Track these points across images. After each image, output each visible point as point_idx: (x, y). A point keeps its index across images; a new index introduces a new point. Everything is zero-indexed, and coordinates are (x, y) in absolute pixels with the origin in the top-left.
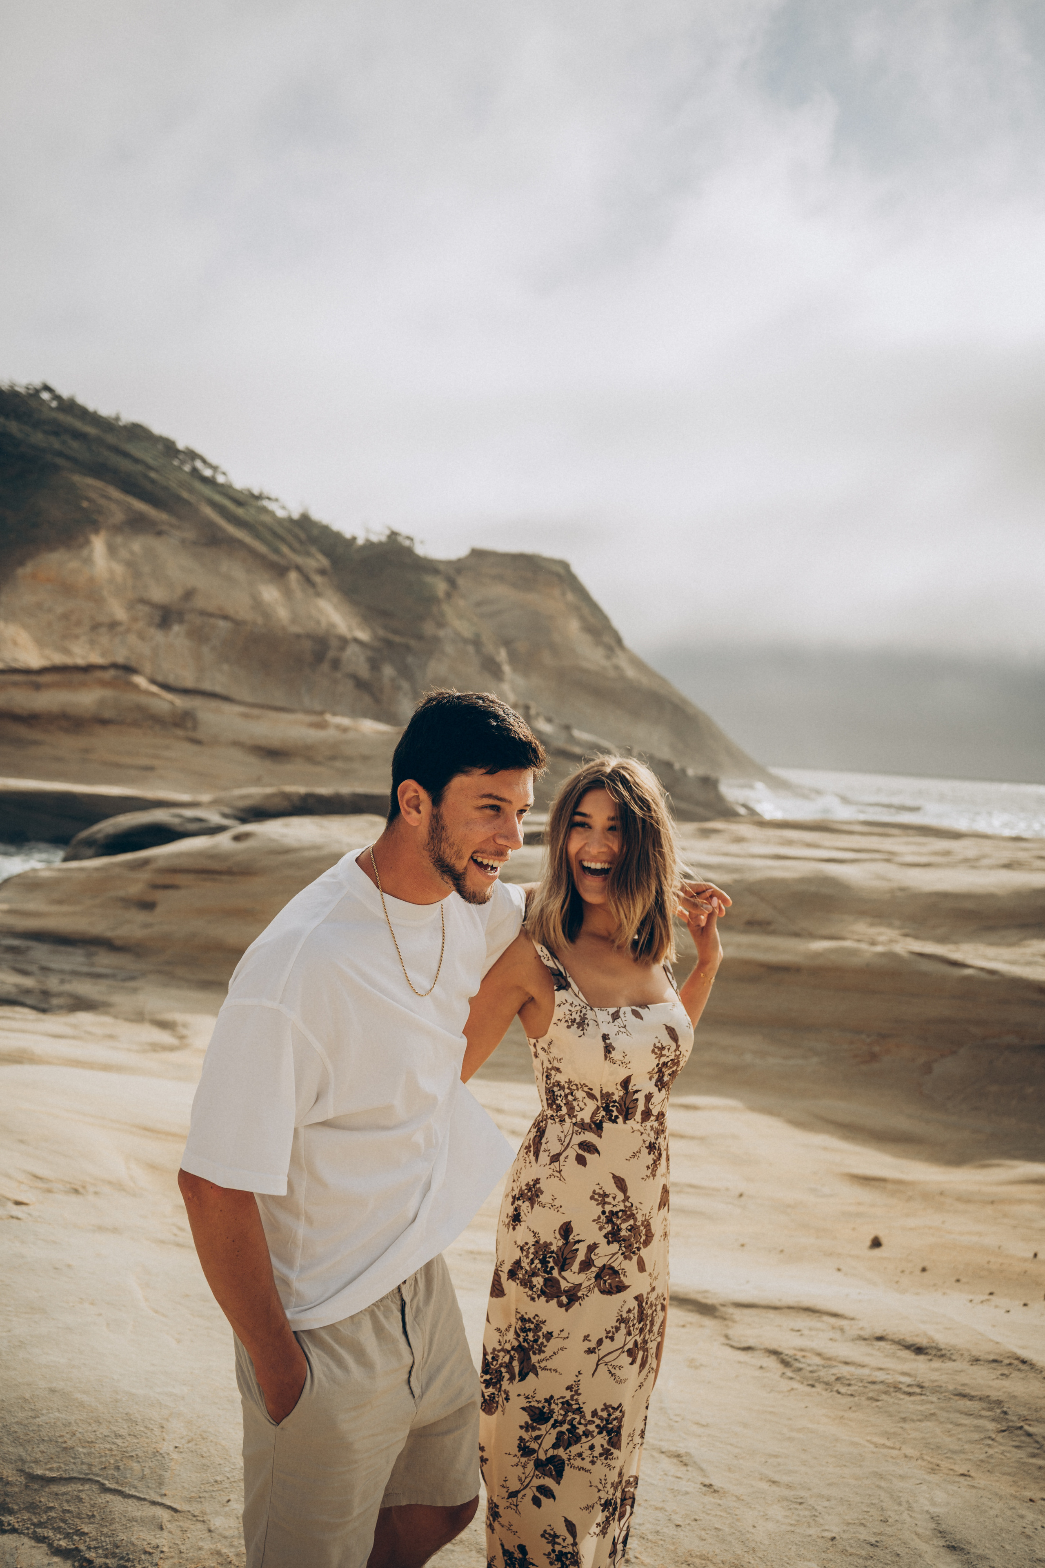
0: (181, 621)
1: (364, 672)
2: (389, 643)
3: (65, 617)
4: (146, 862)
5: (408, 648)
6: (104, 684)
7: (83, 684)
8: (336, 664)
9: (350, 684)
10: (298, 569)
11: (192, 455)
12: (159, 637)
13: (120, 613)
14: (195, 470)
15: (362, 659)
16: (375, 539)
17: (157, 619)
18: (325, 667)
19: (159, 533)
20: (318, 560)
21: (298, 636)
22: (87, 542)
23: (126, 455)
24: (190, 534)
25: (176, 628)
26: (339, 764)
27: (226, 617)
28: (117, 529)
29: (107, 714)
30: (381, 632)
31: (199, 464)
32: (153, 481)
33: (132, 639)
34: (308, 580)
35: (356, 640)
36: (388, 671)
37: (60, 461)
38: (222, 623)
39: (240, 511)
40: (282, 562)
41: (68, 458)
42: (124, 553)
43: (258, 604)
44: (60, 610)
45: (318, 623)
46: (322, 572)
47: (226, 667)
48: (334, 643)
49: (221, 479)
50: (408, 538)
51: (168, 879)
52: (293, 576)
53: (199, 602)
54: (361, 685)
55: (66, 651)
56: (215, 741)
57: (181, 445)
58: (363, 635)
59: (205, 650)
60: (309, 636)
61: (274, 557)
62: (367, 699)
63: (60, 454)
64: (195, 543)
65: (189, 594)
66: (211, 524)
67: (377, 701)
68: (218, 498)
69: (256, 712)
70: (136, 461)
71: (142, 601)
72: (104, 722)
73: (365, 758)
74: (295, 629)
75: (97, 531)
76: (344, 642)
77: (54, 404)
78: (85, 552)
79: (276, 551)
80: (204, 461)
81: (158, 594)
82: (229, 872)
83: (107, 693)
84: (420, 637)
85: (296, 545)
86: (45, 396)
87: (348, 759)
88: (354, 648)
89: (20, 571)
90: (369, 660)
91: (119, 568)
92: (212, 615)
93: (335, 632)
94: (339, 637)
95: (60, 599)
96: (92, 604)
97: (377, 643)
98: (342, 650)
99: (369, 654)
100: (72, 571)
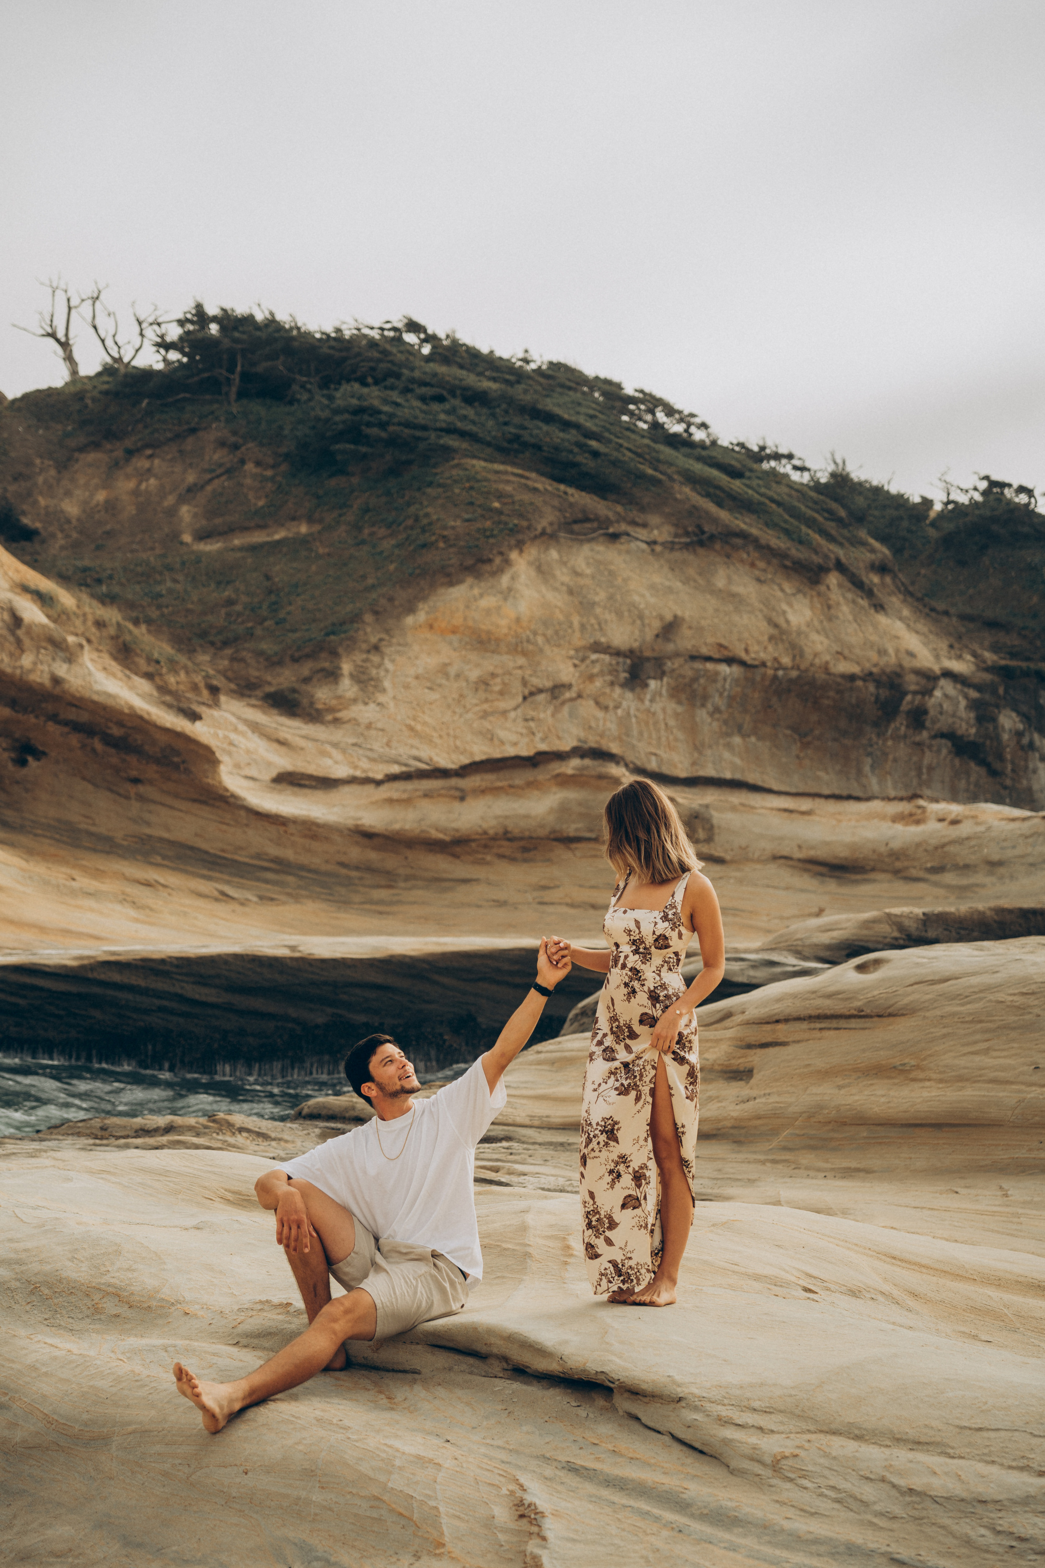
0: (661, 675)
1: (967, 727)
2: (1005, 674)
3: (484, 683)
4: (728, 1015)
6: (564, 781)
7: (531, 785)
8: (918, 717)
9: (945, 746)
10: (840, 567)
11: (653, 402)
12: (628, 700)
13: (566, 672)
14: (656, 426)
15: (963, 703)
16: (963, 499)
17: (624, 675)
18: (900, 725)
19: (614, 537)
20: (873, 551)
21: (852, 678)
22: (507, 562)
23: (549, 418)
24: (663, 533)
25: (653, 684)
26: (949, 878)
27: (730, 661)
28: (548, 537)
29: (571, 829)
30: (990, 657)
31: (661, 417)
32: (596, 454)
33: (587, 708)
34: (858, 584)
35: (948, 674)
36: (1009, 721)
38: (724, 669)
39: (737, 485)
40: (817, 559)
41: (463, 434)
42: (563, 576)
44: (474, 674)
45: (882, 652)
46: (882, 569)
47: (737, 740)
48: (911, 682)
49: (699, 435)
50: (1022, 489)
51: (766, 1034)
52: (833, 579)
53: (686, 641)
55: (490, 736)
56: (743, 858)
57: (629, 390)
58: (957, 666)
59: (702, 715)
60: (869, 676)
61: (797, 553)
62: (976, 771)
63: (450, 431)
64: (670, 546)
65: (670, 629)
66: (694, 511)
67: (993, 773)
68: (698, 467)
69: (805, 804)
70: (567, 425)
71: (597, 647)
72: (568, 841)
73: (993, 865)
74: (843, 667)
75: (520, 546)
76: (930, 679)
77: (426, 350)
78: (505, 580)
79: (801, 541)
80: (670, 411)
81: (622, 636)
82: (860, 1015)
83: (572, 795)
85: (831, 527)
86: (410, 338)
87: (966, 868)
88: (947, 687)
89: (410, 620)
90: (974, 705)
91: (557, 599)
92: (709, 659)
93: (907, 663)
94: (919, 673)
95: (473, 656)
96: (521, 661)
97: (987, 677)
98: (927, 692)
99: (974, 694)
100: (488, 612)
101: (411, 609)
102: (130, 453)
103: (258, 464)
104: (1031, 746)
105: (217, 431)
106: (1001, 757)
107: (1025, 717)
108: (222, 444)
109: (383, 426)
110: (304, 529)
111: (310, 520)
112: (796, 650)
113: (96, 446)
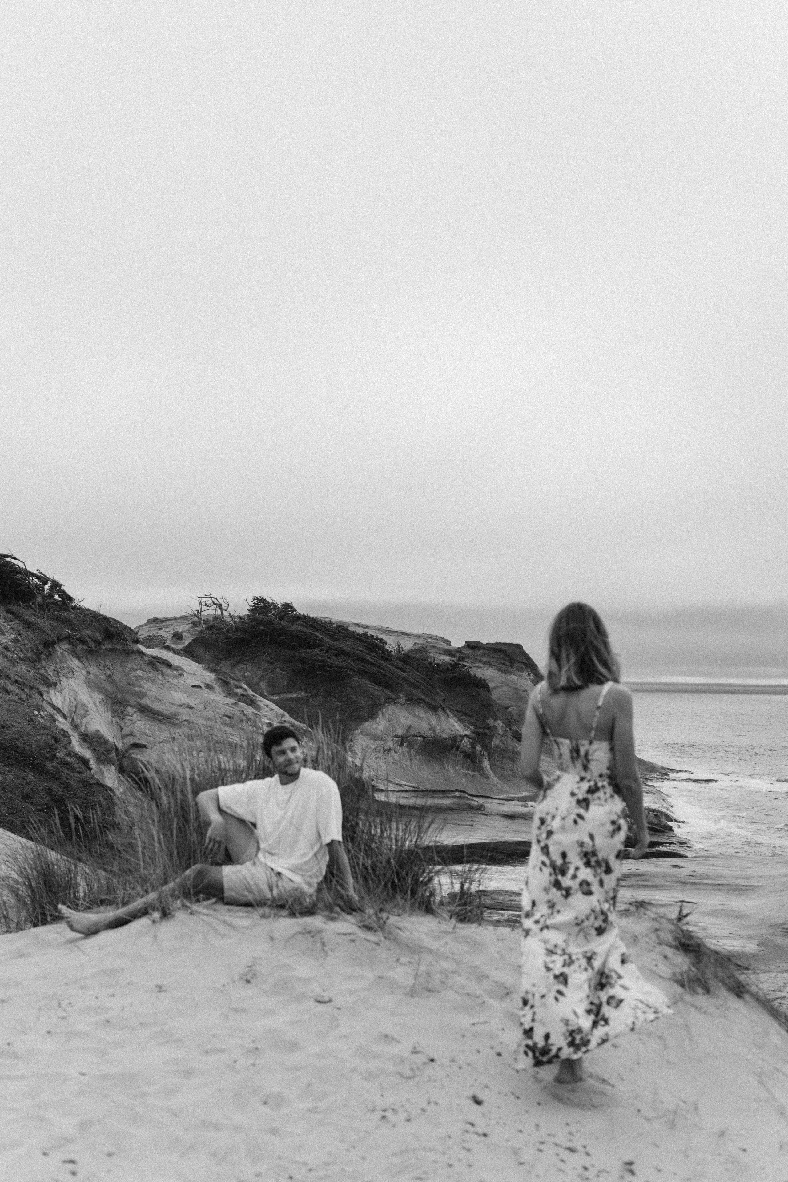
0: (406, 742)
1: (469, 750)
2: (477, 734)
5: (485, 734)
6: (455, 797)
7: (445, 797)
8: (458, 748)
9: (463, 755)
15: (469, 743)
18: (454, 750)
21: (446, 739)
22: (378, 715)
25: (405, 744)
27: (420, 736)
28: (383, 705)
29: (454, 807)
30: (473, 728)
32: (384, 675)
35: (466, 735)
36: (479, 748)
37: (349, 672)
38: (419, 738)
42: (386, 715)
43: (432, 728)
44: (373, 747)
45: (452, 731)
48: (459, 739)
53: (412, 732)
54: (467, 755)
58: (468, 733)
60: (449, 738)
61: (433, 704)
62: (469, 762)
65: (410, 727)
67: (473, 762)
71: (396, 736)
72: (452, 809)
74: (444, 736)
75: (379, 709)
76: (462, 737)
78: (377, 720)
81: (400, 732)
84: (489, 728)
88: (466, 739)
89: (356, 732)
90: (471, 744)
91: (387, 723)
92: (417, 736)
93: (458, 733)
94: (460, 736)
95: (372, 742)
96: (383, 743)
97: (474, 735)
98: (461, 741)
99: (471, 741)
100: (374, 729)
101: (357, 729)
102: (239, 662)
103: (281, 669)
104: (483, 755)
105: (266, 657)
106: (475, 758)
107: (482, 747)
108: (267, 661)
109: (331, 667)
110: (303, 694)
111: (306, 692)
112: (434, 731)
113: (226, 659)
